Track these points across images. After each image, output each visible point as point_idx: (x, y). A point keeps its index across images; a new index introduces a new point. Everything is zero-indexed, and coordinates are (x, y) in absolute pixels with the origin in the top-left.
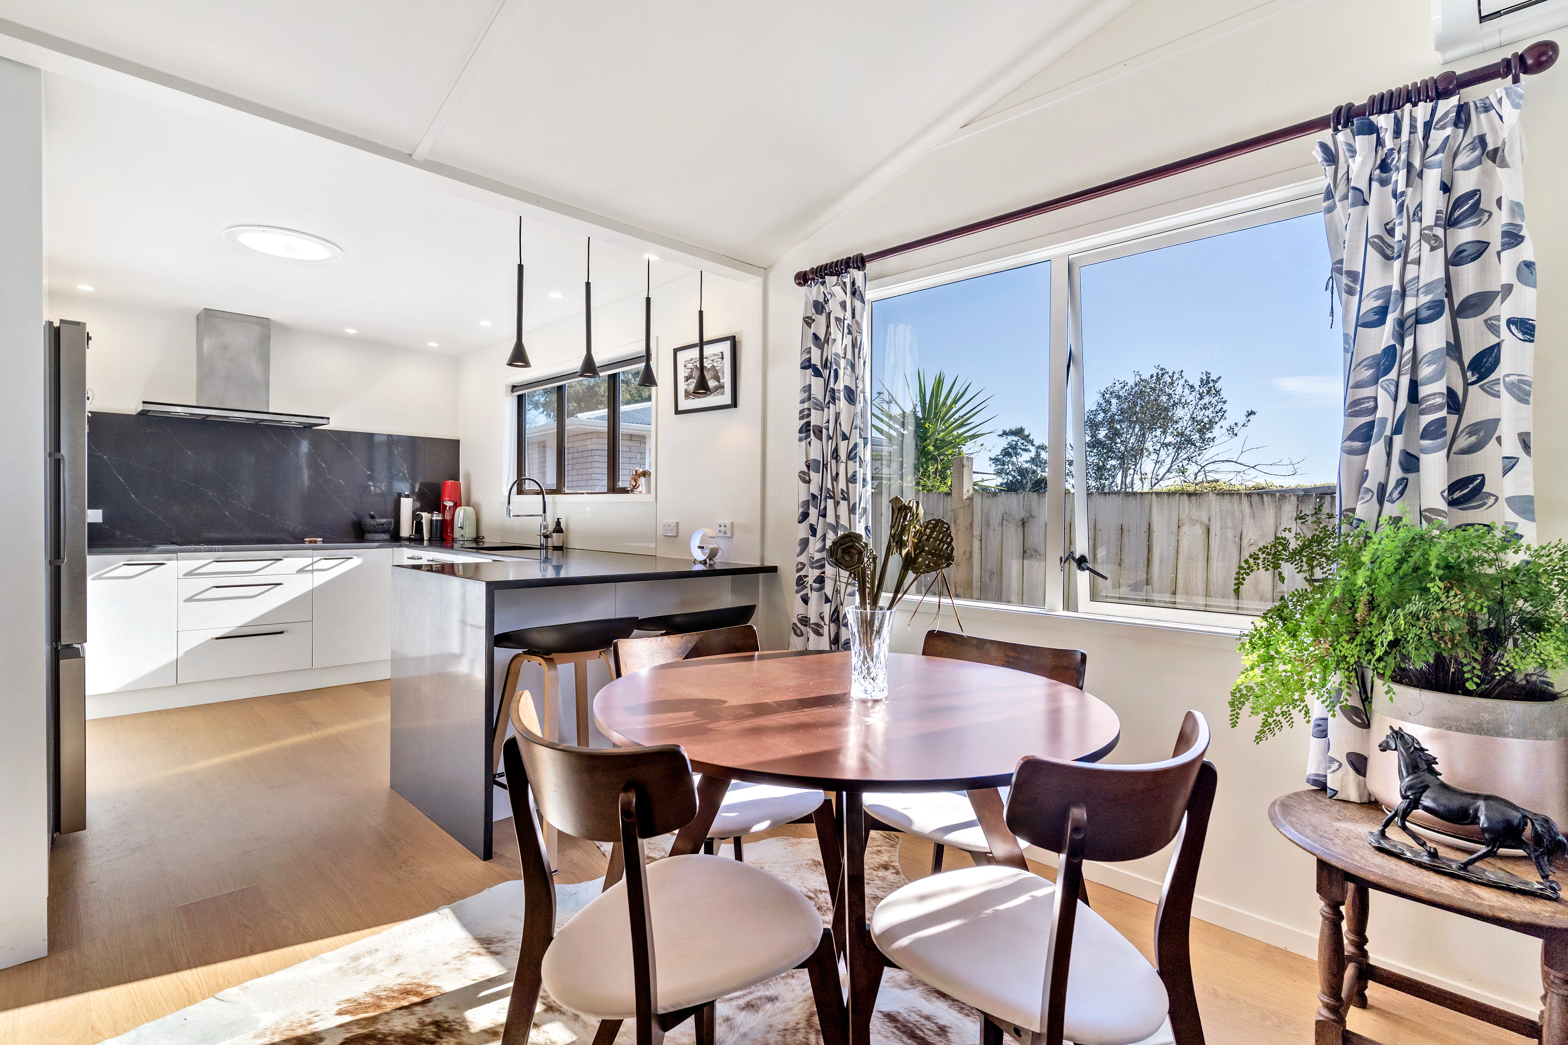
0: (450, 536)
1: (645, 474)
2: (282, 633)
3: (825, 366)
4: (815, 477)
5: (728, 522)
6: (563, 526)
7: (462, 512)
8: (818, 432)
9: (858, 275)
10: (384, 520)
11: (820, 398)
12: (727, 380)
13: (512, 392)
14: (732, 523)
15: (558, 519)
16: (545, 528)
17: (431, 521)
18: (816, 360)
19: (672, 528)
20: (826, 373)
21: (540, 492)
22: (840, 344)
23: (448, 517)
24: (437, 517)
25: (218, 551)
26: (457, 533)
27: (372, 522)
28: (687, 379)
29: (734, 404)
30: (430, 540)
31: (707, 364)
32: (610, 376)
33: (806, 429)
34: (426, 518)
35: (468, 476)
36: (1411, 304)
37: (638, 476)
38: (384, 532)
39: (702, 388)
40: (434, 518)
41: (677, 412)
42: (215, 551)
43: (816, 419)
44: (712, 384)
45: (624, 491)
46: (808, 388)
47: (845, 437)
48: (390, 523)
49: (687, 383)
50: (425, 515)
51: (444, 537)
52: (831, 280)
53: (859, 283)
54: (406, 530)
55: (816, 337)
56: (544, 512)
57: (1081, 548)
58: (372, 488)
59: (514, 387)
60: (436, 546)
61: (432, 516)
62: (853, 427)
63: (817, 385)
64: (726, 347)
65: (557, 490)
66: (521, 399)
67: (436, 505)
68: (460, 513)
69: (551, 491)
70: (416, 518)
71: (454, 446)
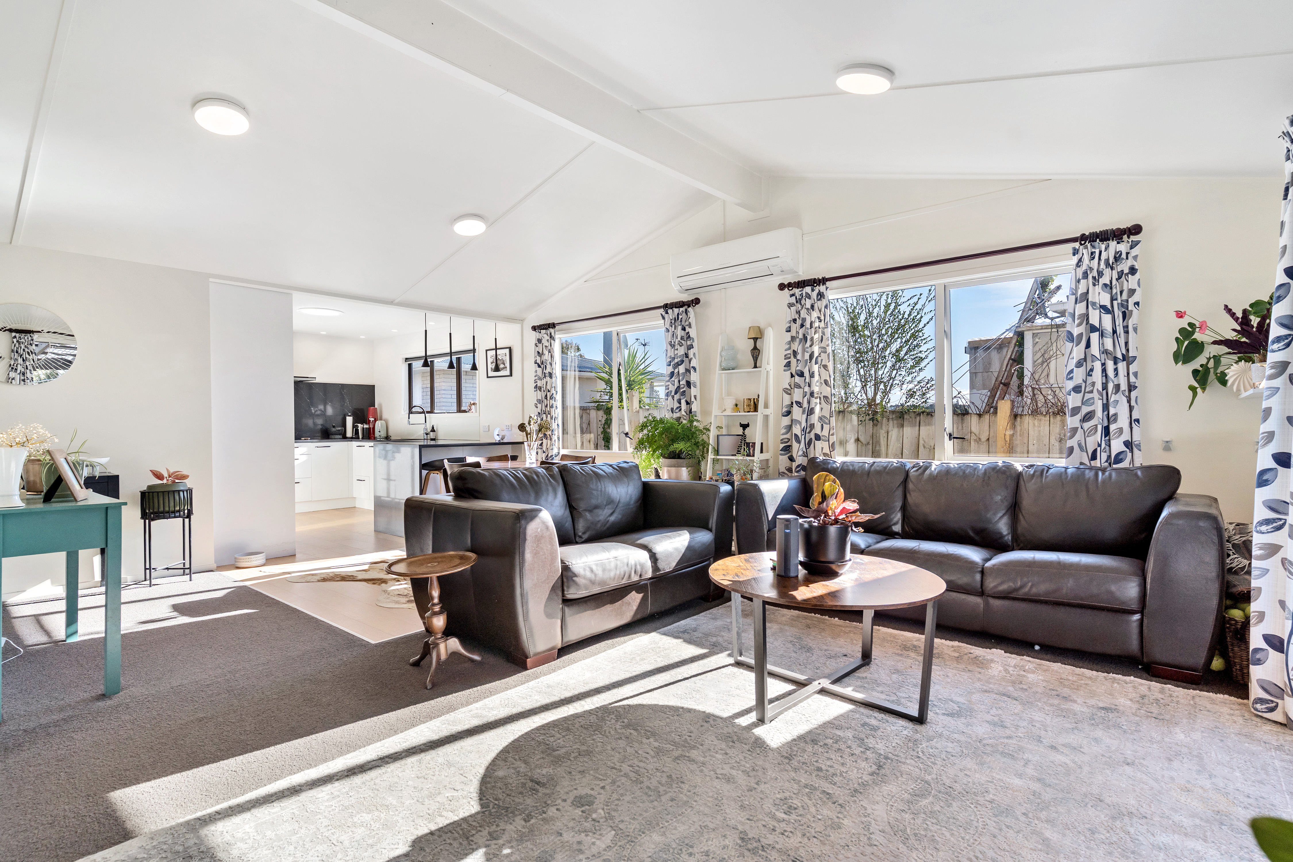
0: (372, 435)
1: (474, 404)
3: (542, 363)
4: (539, 406)
5: (509, 424)
6: (435, 429)
8: (540, 388)
9: (552, 330)
10: (339, 428)
11: (540, 375)
12: (508, 365)
13: (405, 362)
15: (433, 426)
16: (426, 429)
17: (363, 428)
18: (539, 361)
19: (486, 427)
20: (542, 366)
21: (423, 412)
22: (547, 356)
23: (371, 426)
24: (366, 426)
26: (377, 434)
27: (334, 430)
28: (492, 363)
29: (511, 375)
30: (363, 438)
31: (499, 357)
32: (457, 358)
33: (536, 387)
34: (360, 427)
35: (380, 405)
36: (676, 361)
37: (471, 404)
38: (339, 434)
39: (497, 369)
41: (488, 377)
43: (539, 383)
44: (502, 366)
45: (465, 411)
46: (536, 371)
47: (549, 391)
48: (342, 430)
49: (491, 365)
50: (359, 425)
51: (370, 435)
52: (543, 331)
53: (553, 334)
54: (349, 433)
55: (538, 352)
56: (425, 422)
57: (627, 430)
59: (406, 360)
60: (367, 440)
61: (363, 426)
62: (551, 387)
63: (539, 370)
64: (507, 351)
65: (431, 412)
66: (410, 366)
67: (364, 420)
68: (378, 424)
69: (428, 412)
70: (355, 427)
71: (371, 389)
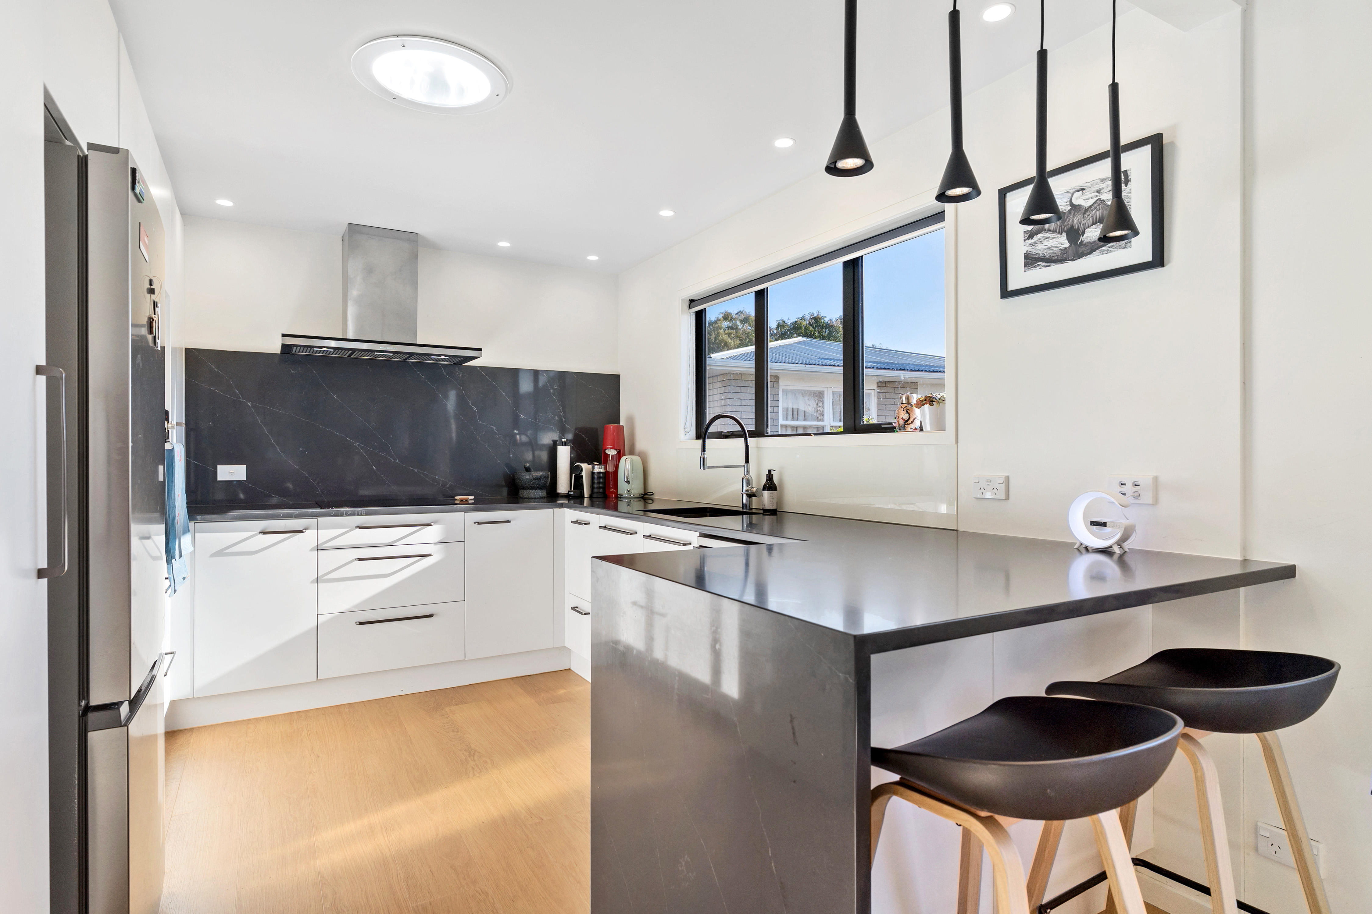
0: (612, 492)
1: (932, 400)
2: (431, 616)
5: (1142, 476)
6: (775, 480)
7: (628, 463)
10: (541, 473)
12: (1141, 217)
13: (690, 307)
14: (1156, 479)
15: (770, 471)
16: (749, 482)
17: (593, 473)
19: (997, 486)
21: (741, 434)
23: (611, 469)
24: (598, 469)
25: (362, 515)
26: (623, 488)
27: (527, 476)
29: (1158, 260)
30: (591, 497)
32: (846, 264)
34: (586, 470)
35: (631, 420)
37: (914, 404)
38: (540, 488)
40: (596, 470)
41: (1006, 293)
42: (358, 515)
48: (546, 477)
49: (1030, 241)
50: (584, 466)
51: (607, 493)
54: (563, 485)
56: (747, 461)
58: (518, 436)
59: (692, 301)
60: (599, 507)
61: (593, 468)
65: (759, 432)
66: (700, 316)
67: (596, 456)
68: (626, 464)
69: (753, 434)
70: (575, 471)
71: (613, 381)
